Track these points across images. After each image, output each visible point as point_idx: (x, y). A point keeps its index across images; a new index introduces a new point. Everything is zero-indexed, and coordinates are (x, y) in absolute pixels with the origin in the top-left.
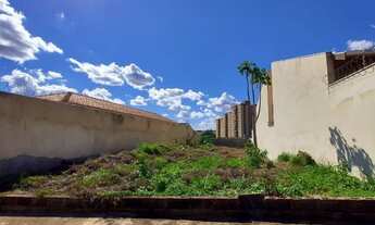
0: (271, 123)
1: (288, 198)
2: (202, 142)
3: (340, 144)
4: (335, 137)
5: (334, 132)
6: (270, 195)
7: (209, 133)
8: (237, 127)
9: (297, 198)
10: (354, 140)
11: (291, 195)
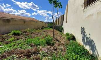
0: (66, 22)
3: (84, 34)
4: (83, 31)
5: (83, 29)
10: (90, 35)
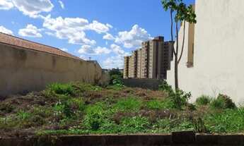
0: (190, 64)
1: (217, 134)
2: (111, 83)
6: (199, 132)
7: (115, 72)
8: (147, 66)
9: (224, 134)
11: (218, 132)
